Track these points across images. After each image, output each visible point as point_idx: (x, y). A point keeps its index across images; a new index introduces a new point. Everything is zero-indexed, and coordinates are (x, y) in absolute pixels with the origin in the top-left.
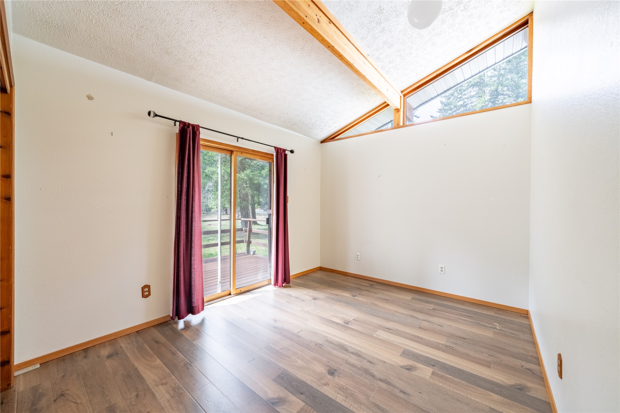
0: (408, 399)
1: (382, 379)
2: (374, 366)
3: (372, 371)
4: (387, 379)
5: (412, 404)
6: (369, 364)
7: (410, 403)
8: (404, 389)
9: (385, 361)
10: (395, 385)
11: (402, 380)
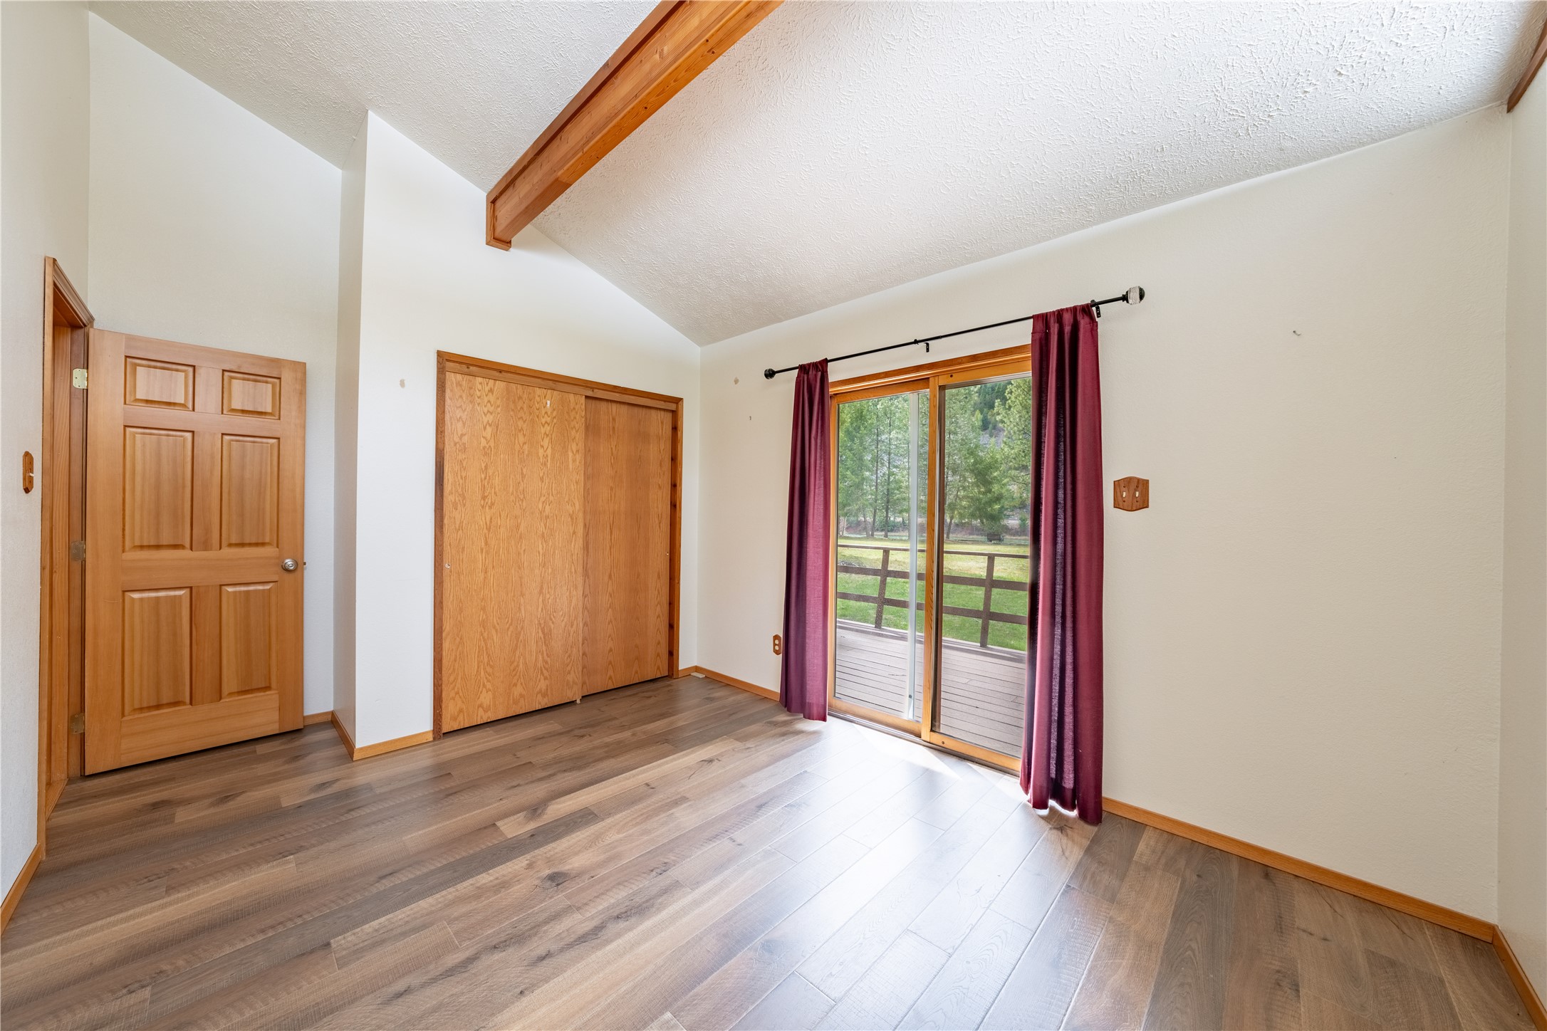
0: (379, 995)
1: (472, 963)
2: (525, 963)
3: (510, 950)
4: (466, 975)
5: (362, 997)
6: (541, 951)
7: (368, 994)
8: (407, 1000)
9: (525, 1000)
10: (434, 985)
11: (435, 1010)
